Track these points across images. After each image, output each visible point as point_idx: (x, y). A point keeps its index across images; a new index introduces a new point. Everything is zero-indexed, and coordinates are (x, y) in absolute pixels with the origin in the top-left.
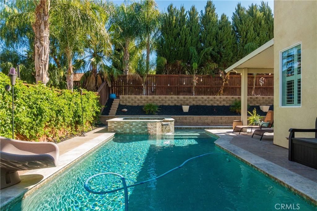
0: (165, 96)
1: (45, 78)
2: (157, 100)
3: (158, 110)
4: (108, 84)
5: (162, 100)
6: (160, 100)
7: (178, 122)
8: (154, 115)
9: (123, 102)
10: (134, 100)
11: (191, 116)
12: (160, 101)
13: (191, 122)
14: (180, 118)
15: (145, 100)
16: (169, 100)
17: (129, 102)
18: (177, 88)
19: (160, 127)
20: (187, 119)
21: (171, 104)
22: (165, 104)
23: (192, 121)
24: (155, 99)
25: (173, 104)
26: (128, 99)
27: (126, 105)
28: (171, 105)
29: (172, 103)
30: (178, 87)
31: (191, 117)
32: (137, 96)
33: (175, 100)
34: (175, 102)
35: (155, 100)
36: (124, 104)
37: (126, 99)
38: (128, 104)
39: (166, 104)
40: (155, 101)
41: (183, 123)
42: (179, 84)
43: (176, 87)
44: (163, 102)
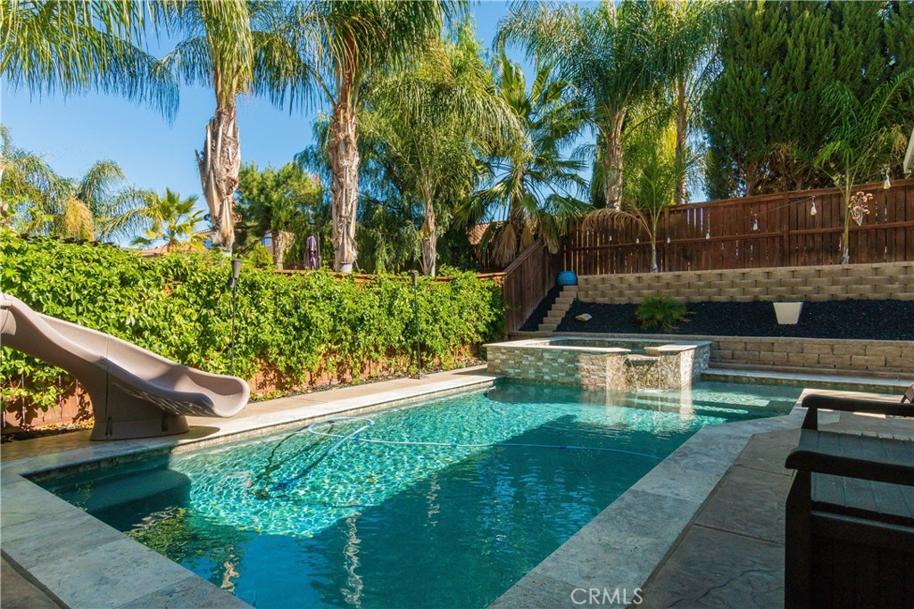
0: (719, 271)
1: (348, 252)
2: (689, 285)
3: (685, 317)
4: (547, 247)
5: (709, 285)
6: (702, 283)
7: (739, 358)
9: (587, 296)
10: (617, 288)
11: (792, 338)
12: (699, 287)
13: (791, 359)
14: (749, 347)
15: (649, 287)
16: (733, 285)
17: (603, 295)
18: (777, 240)
19: (618, 370)
20: (776, 348)
21: (739, 298)
22: (717, 298)
23: (793, 358)
24: (684, 281)
25: (748, 298)
26: (601, 286)
27: (594, 303)
28: (738, 300)
29: (744, 292)
30: (781, 237)
31: (791, 343)
32: (628, 275)
33: (756, 283)
34: (757, 290)
35: (683, 286)
36: (587, 300)
37: (595, 288)
38: (600, 300)
39: (723, 298)
40: (682, 290)
41: (760, 361)
42: (785, 227)
43: (773, 238)
44: (709, 290)
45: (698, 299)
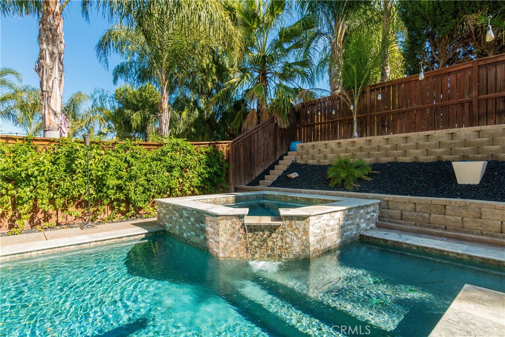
0: (404, 135)
2: (379, 148)
3: (369, 175)
4: (277, 124)
5: (396, 147)
6: (388, 146)
7: (408, 219)
8: (345, 190)
9: (302, 159)
10: (322, 152)
11: (468, 201)
12: (386, 150)
13: (466, 225)
14: (418, 208)
15: (346, 151)
16: (417, 146)
17: (313, 158)
18: (466, 105)
19: (233, 234)
20: (448, 212)
21: (423, 158)
22: (401, 159)
23: (469, 223)
24: (374, 145)
25: (431, 158)
26: (311, 151)
27: (306, 165)
28: (421, 161)
29: (428, 153)
30: (471, 102)
31: (466, 207)
32: (330, 141)
33: (440, 145)
34: (440, 150)
35: (374, 149)
36: (302, 162)
37: (308, 153)
38: (311, 162)
39: (407, 159)
40: (372, 152)
41: (430, 224)
42: (474, 93)
43: (462, 104)
44: (395, 151)
45: (385, 160)
